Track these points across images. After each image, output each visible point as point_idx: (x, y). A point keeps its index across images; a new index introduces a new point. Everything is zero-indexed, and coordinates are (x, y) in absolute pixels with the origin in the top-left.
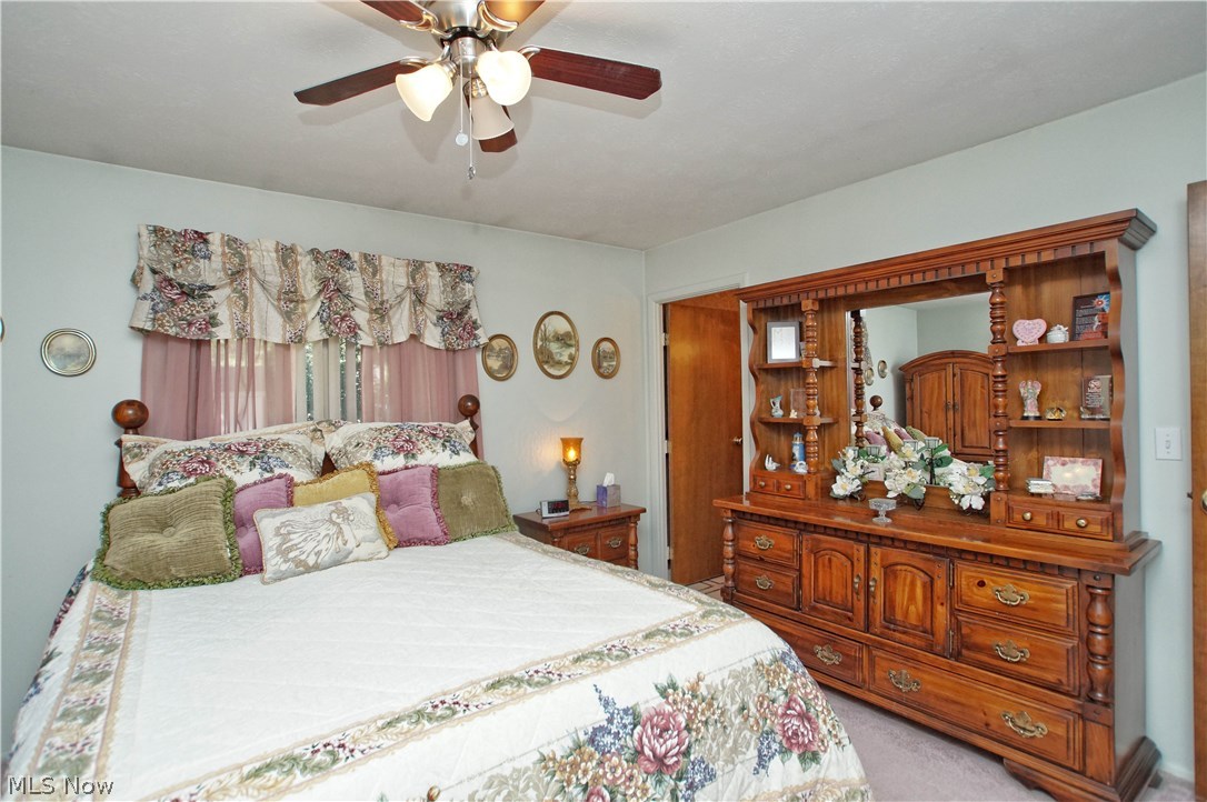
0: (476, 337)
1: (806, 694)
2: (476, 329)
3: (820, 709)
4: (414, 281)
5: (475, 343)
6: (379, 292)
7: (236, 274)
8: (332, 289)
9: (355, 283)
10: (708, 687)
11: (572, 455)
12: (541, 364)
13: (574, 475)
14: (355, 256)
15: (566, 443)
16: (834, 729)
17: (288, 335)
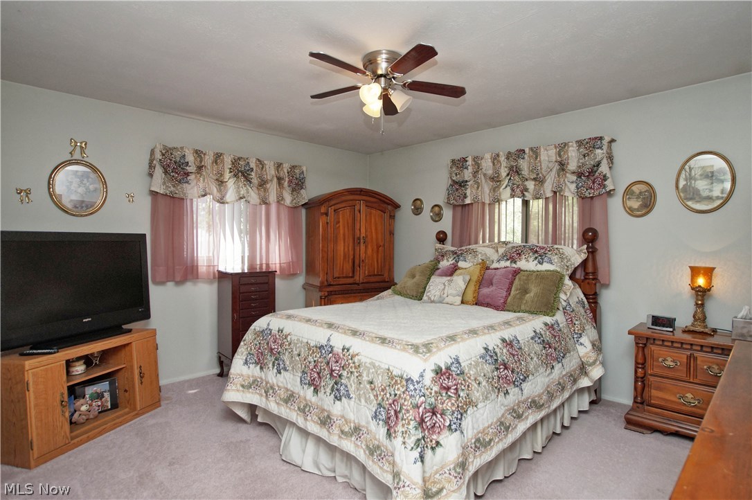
0: (604, 186)
1: (403, 404)
2: (605, 180)
3: (405, 417)
4: (560, 156)
5: (604, 191)
6: (539, 168)
7: (475, 174)
8: (515, 171)
9: (524, 165)
10: (358, 359)
11: (701, 281)
12: (683, 201)
13: (702, 300)
14: (527, 150)
15: (695, 271)
16: (406, 434)
17: (491, 199)
